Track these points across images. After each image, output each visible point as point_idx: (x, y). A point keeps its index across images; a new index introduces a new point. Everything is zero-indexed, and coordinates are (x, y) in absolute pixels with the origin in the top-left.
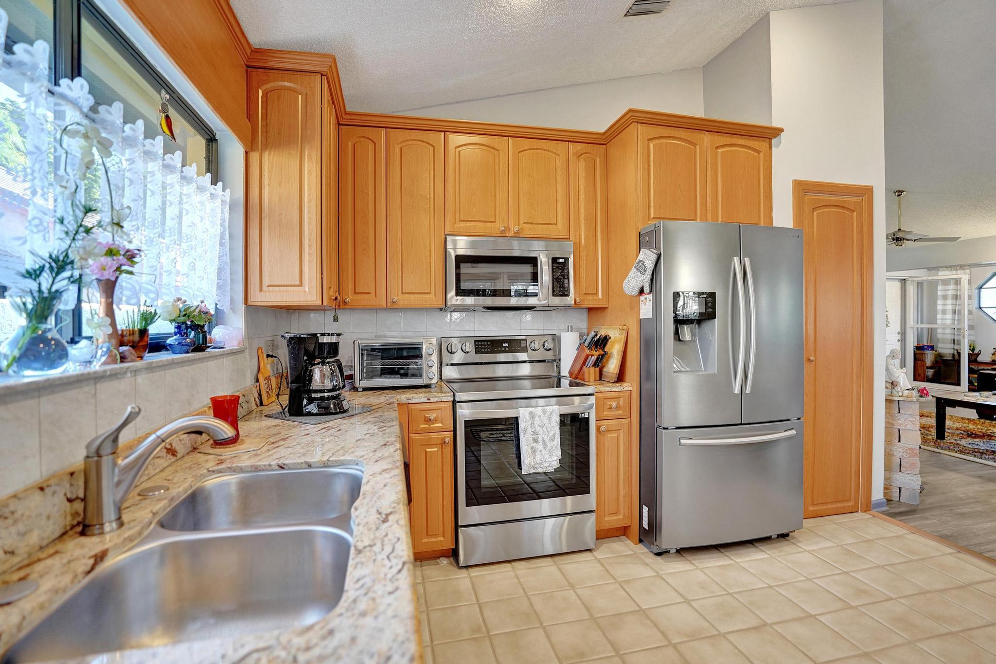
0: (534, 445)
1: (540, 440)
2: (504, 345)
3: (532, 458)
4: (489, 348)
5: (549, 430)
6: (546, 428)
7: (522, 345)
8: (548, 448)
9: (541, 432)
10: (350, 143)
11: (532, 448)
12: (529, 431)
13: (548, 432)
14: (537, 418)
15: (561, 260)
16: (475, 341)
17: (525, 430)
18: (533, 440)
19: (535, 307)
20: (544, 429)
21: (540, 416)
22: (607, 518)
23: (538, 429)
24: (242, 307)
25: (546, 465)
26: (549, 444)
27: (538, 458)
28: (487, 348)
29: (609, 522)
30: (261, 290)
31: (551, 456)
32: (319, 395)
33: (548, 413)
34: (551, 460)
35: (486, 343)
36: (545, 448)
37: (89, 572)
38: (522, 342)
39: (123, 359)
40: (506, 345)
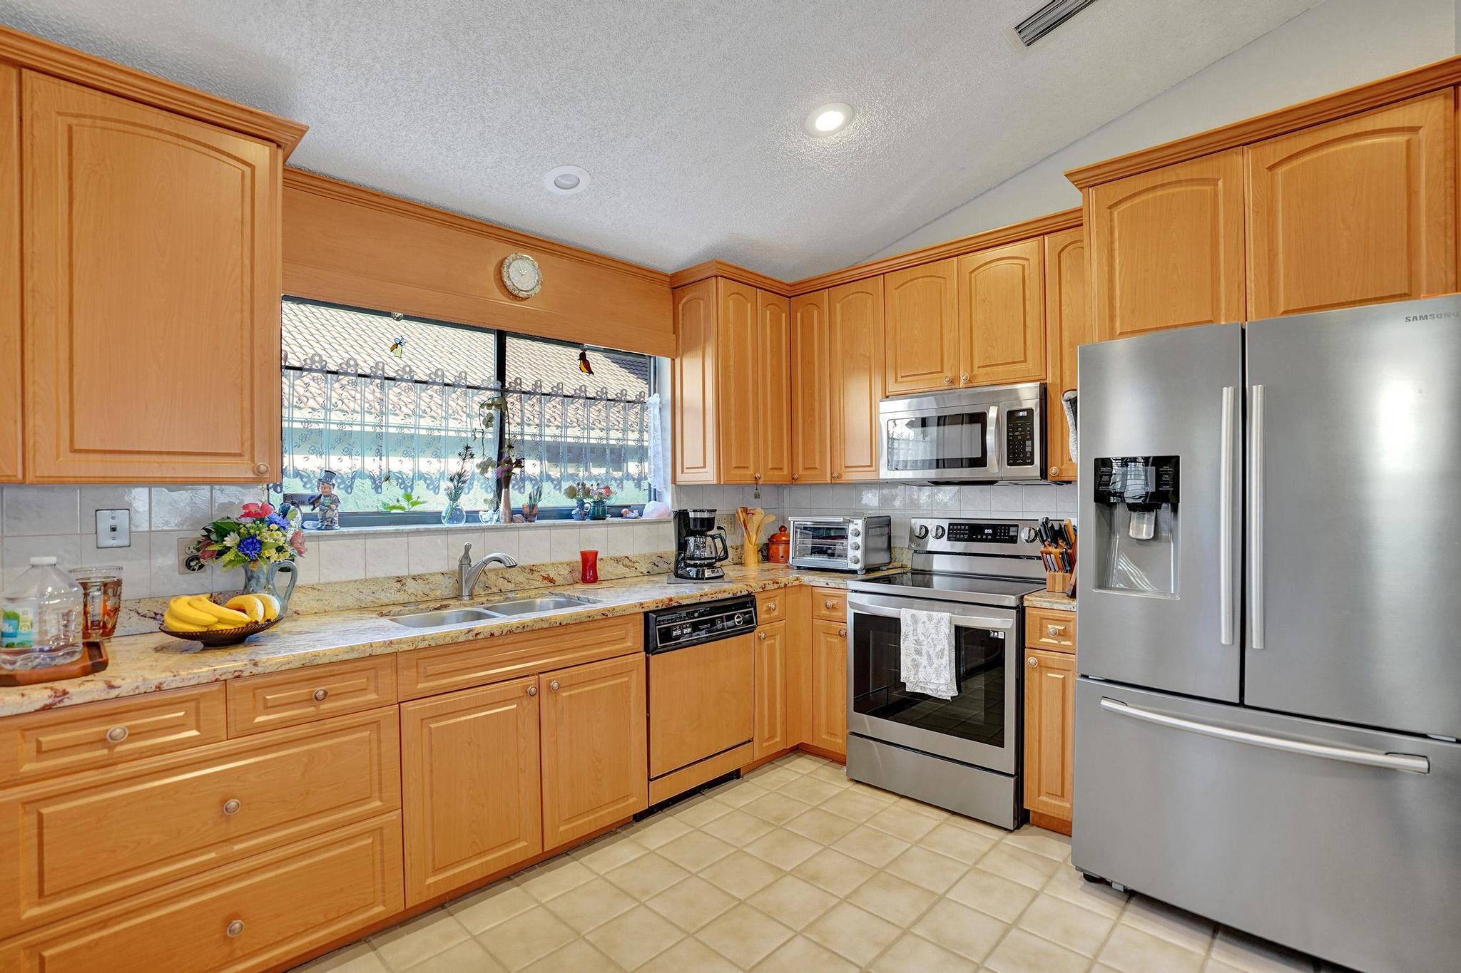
0: (917, 657)
1: (923, 653)
2: (986, 531)
3: (913, 672)
4: (966, 534)
5: (936, 642)
6: (932, 639)
7: (1011, 534)
8: (935, 665)
9: (925, 643)
10: (799, 315)
11: (914, 660)
12: (911, 638)
13: (935, 645)
14: (920, 625)
15: (1021, 414)
16: (950, 524)
17: (906, 636)
18: (915, 651)
19: (996, 482)
20: (929, 640)
21: (924, 622)
22: (1044, 798)
23: (922, 638)
24: (670, 485)
25: (932, 687)
26: (936, 662)
27: (921, 676)
28: (964, 534)
29: (1046, 804)
30: (683, 472)
31: (938, 677)
32: (692, 562)
33: (935, 621)
34: (937, 682)
35: (963, 527)
36: (931, 664)
37: (437, 609)
38: (1012, 529)
39: (512, 520)
40: (990, 531)
